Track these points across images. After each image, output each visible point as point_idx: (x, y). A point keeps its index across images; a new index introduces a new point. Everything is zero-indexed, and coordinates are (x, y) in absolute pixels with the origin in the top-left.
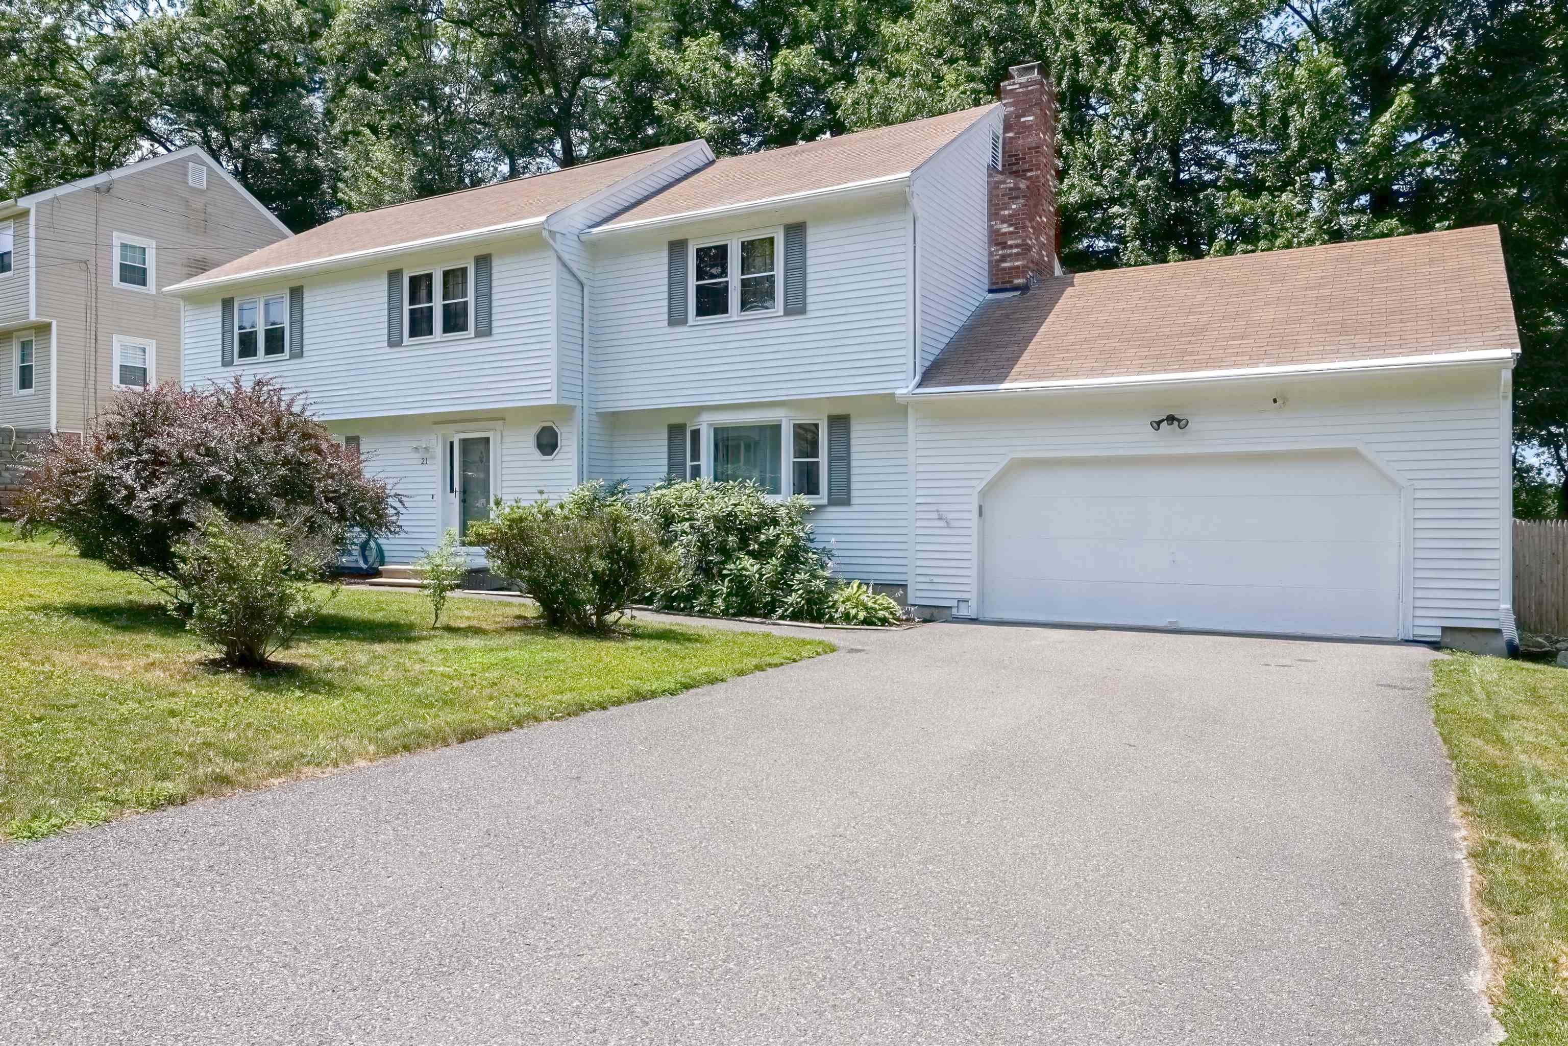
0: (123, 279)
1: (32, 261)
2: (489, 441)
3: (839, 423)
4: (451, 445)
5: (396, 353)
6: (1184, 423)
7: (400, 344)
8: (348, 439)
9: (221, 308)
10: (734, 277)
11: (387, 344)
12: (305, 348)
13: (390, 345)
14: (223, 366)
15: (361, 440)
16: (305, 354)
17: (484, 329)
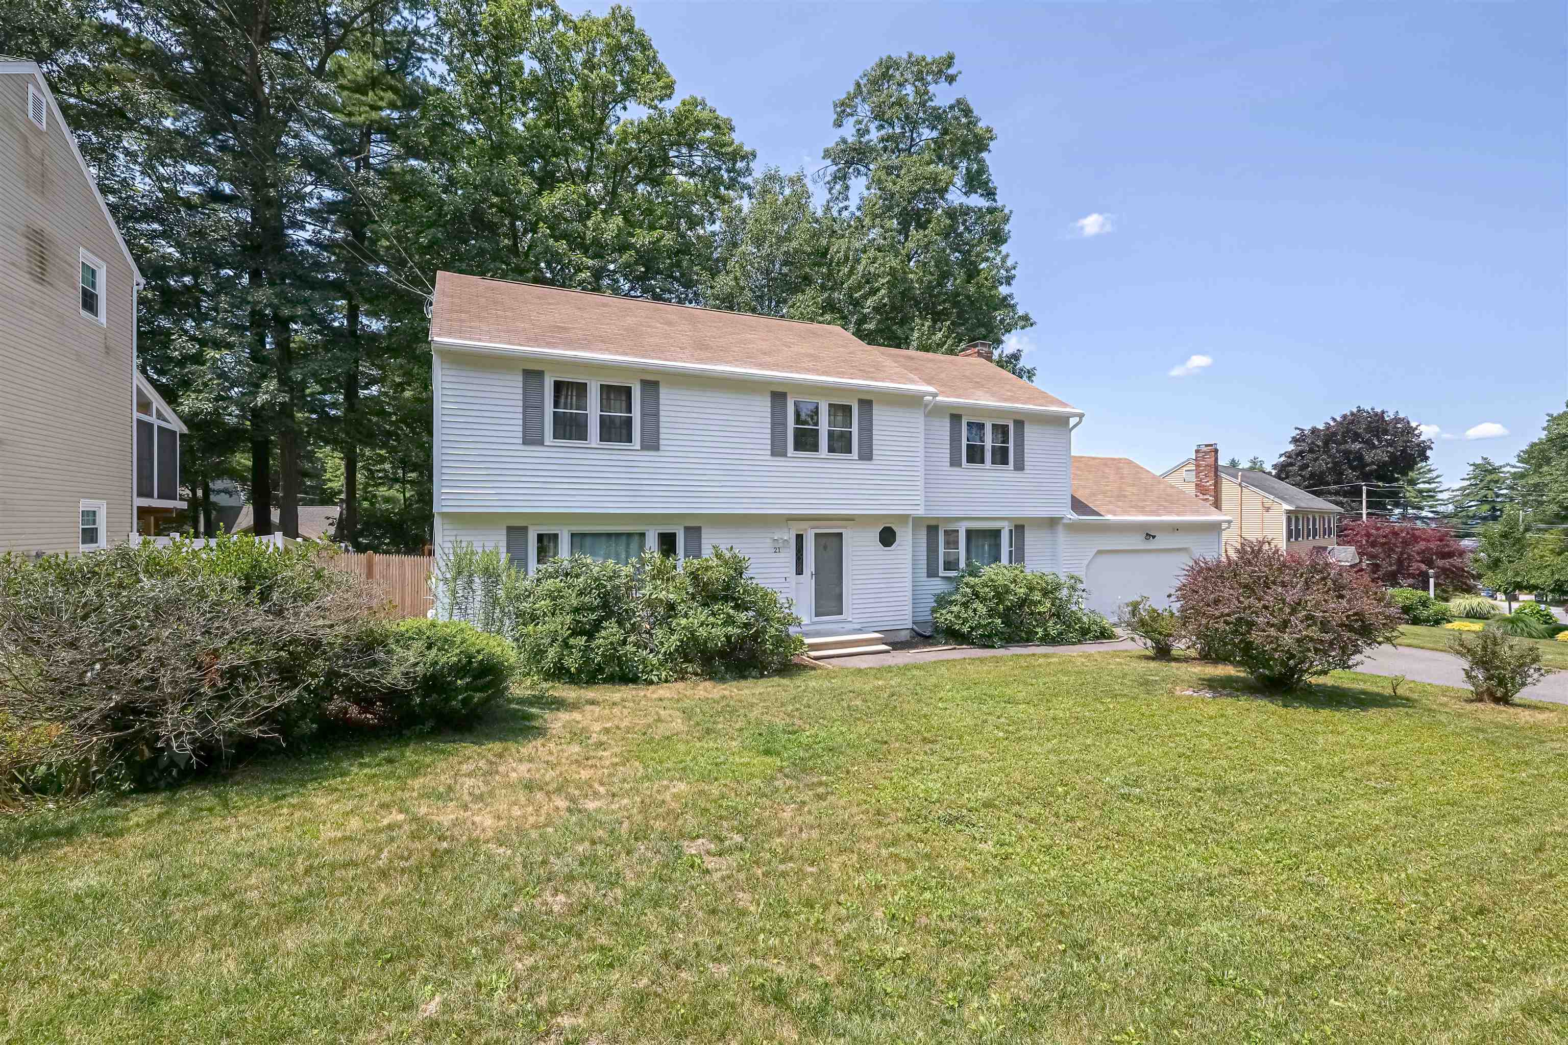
2: (840, 535)
3: (1019, 529)
4: (800, 538)
5: (780, 461)
6: (1154, 537)
7: (785, 455)
8: (687, 529)
9: (521, 379)
10: (988, 443)
11: (769, 452)
12: (661, 442)
13: (773, 454)
14: (524, 443)
15: (703, 531)
16: (662, 448)
17: (866, 455)
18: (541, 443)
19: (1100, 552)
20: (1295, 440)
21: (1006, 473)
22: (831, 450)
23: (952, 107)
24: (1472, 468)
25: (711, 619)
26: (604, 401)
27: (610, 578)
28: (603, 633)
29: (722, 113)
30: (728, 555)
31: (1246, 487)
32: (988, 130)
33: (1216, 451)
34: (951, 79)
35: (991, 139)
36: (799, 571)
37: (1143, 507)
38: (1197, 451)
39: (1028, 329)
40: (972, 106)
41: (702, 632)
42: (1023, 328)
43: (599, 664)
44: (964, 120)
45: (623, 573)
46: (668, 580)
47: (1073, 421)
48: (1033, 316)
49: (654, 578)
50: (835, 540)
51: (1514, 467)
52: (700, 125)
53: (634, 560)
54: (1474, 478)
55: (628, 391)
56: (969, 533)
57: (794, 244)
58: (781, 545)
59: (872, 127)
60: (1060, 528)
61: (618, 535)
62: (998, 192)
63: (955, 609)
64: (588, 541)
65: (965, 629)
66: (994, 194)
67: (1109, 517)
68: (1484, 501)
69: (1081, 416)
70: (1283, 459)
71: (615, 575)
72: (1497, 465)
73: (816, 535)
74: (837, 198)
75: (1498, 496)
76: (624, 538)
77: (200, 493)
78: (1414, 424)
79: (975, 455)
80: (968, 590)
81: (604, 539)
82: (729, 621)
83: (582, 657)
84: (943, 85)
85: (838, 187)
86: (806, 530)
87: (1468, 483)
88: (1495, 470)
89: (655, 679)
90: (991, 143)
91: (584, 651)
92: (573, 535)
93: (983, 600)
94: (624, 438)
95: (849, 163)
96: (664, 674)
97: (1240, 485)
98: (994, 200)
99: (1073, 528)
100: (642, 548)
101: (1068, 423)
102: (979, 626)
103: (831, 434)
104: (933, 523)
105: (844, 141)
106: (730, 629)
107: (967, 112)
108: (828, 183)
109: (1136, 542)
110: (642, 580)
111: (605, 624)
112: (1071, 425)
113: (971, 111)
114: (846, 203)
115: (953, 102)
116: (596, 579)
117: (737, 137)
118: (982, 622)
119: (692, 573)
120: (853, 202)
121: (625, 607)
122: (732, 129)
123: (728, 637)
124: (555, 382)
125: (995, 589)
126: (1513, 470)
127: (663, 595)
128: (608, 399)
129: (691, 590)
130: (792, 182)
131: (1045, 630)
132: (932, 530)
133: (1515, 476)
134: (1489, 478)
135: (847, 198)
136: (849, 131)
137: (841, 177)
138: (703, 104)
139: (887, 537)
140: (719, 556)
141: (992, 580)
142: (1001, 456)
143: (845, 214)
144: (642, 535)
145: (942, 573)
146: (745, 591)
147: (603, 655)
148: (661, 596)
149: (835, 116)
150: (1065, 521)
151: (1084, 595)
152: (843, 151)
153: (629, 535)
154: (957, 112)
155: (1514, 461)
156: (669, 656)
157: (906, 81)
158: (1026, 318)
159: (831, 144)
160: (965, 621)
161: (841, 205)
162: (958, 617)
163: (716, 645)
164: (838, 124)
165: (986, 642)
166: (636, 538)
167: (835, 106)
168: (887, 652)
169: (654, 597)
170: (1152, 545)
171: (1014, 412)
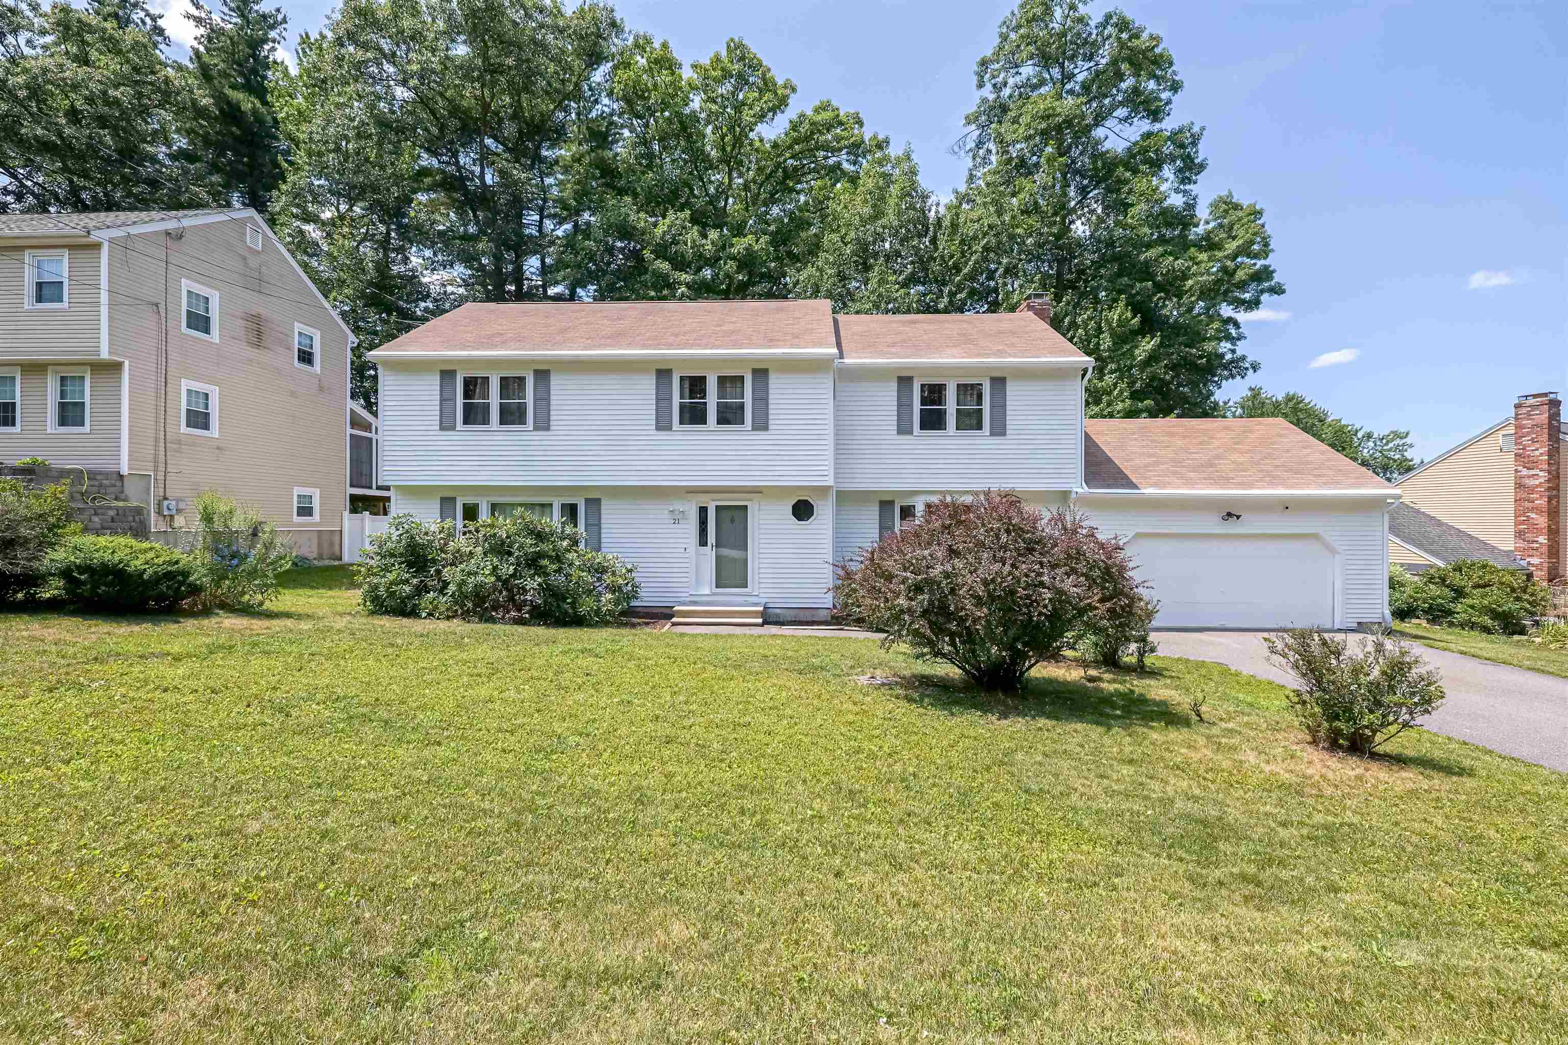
0: (189, 326)
1: (104, 297)
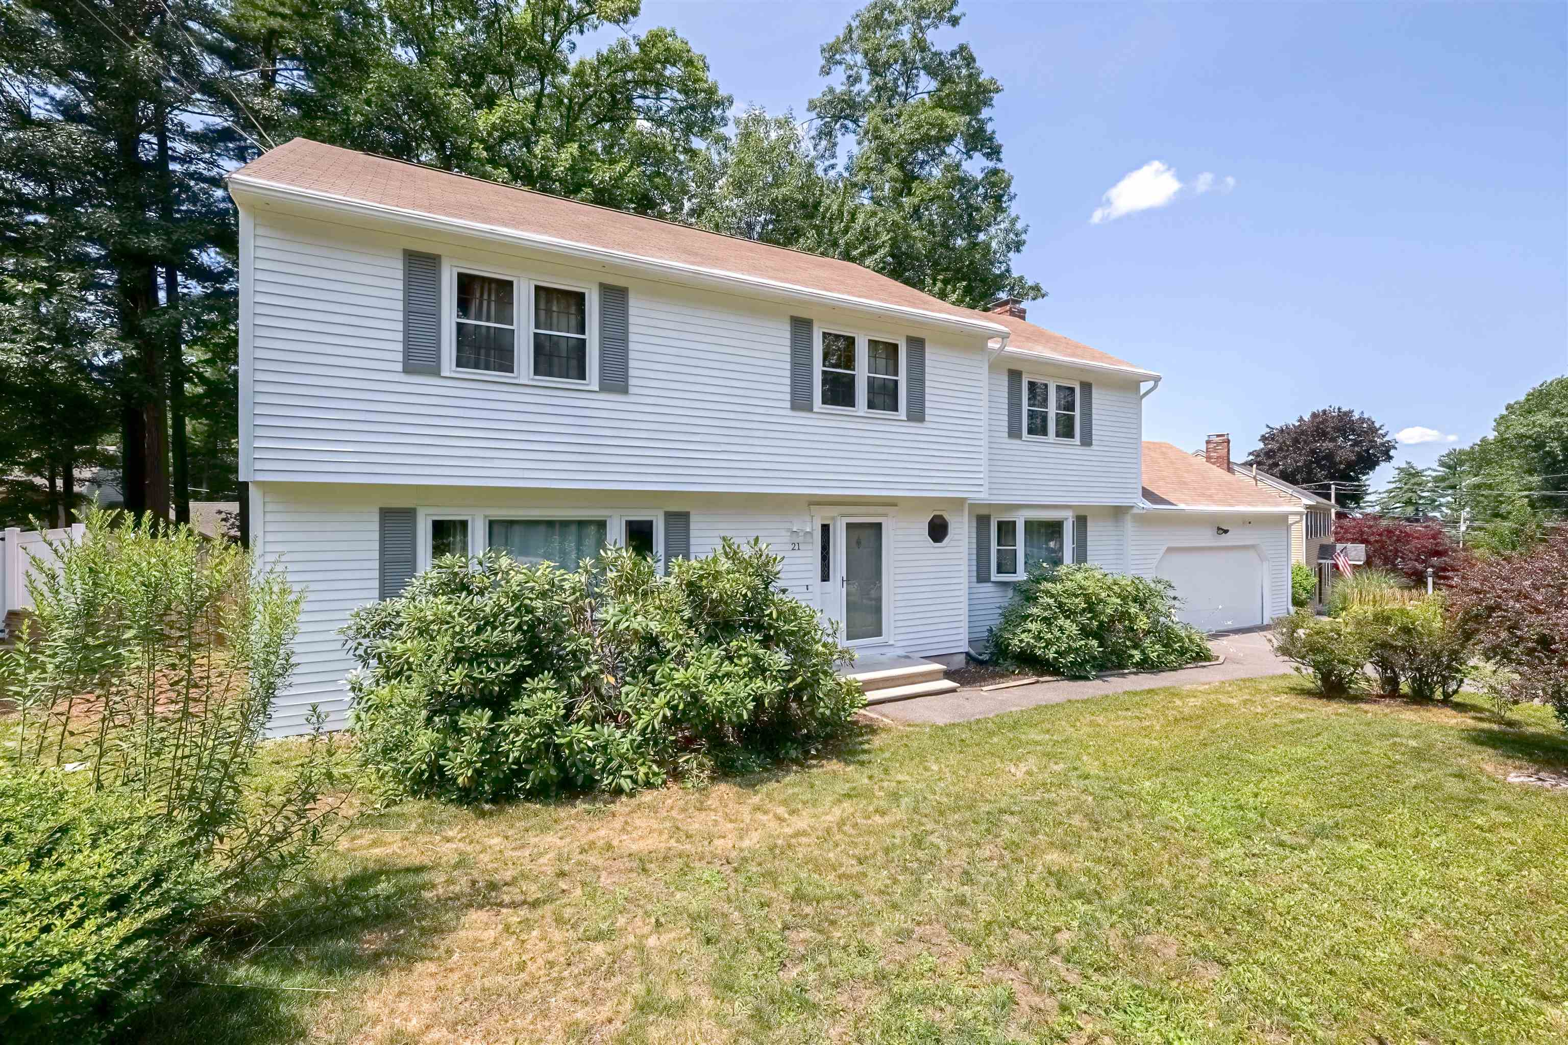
2: (879, 525)
3: (1081, 522)
4: (825, 529)
5: (801, 417)
6: (1226, 531)
7: (810, 409)
8: (669, 516)
9: (400, 265)
10: (1052, 410)
11: (788, 405)
12: (632, 381)
13: (794, 407)
14: (407, 370)
15: (693, 518)
16: (632, 390)
17: (917, 414)
18: (435, 371)
19: (1170, 550)
20: (1264, 439)
21: (1071, 448)
22: (871, 405)
23: (953, 55)
24: (1397, 472)
25: (727, 667)
26: (542, 314)
27: (543, 595)
28: (526, 703)
29: (697, 50)
30: (746, 552)
31: (1261, 480)
32: (993, 81)
33: (1228, 442)
34: (954, 21)
35: (997, 90)
36: (825, 577)
37: (1211, 496)
38: (1208, 442)
39: (1040, 300)
40: (975, 55)
41: (714, 695)
42: (1034, 299)
43: (517, 761)
44: (964, 72)
45: (567, 585)
46: (645, 594)
47: (1144, 387)
48: (1044, 288)
49: (621, 591)
50: (871, 532)
51: (1435, 470)
52: (671, 58)
53: (588, 561)
54: (1400, 481)
55: (579, 298)
56: (1028, 524)
57: (784, 190)
58: (800, 539)
59: (865, 75)
60: (1128, 518)
61: (565, 524)
62: (1003, 150)
63: (1033, 626)
64: (517, 533)
65: (1051, 655)
66: (998, 153)
67: (1182, 506)
68: (1409, 502)
69: (1157, 379)
70: (1251, 457)
71: (555, 587)
72: (1419, 468)
73: (849, 526)
74: (823, 156)
75: (1421, 498)
76: (573, 529)
77: (59, 483)
78: (1377, 425)
79: (1038, 427)
80: (1051, 601)
81: (542, 529)
82: (759, 669)
83: (483, 751)
84: (945, 27)
85: (824, 143)
86: (833, 518)
87: (1394, 485)
88: (1417, 474)
89: (626, 784)
90: (996, 96)
91: (486, 741)
92: (491, 524)
93: (1069, 614)
94: (573, 372)
95: (836, 118)
96: (643, 770)
97: (1255, 478)
98: (999, 160)
99: (1145, 520)
100: (601, 543)
101: (1138, 388)
102: (1070, 650)
103: (871, 382)
104: (984, 512)
105: (831, 90)
106: (759, 682)
107: (970, 60)
108: (813, 138)
109: (1207, 538)
110: (600, 595)
111: (530, 683)
112: (1142, 392)
113: (974, 60)
114: (832, 162)
115: (955, 47)
116: (516, 597)
117: (711, 77)
118: (1074, 645)
119: (690, 584)
120: (841, 161)
121: (571, 646)
122: (706, 68)
123: (759, 700)
124: (461, 276)
125: (1087, 598)
126: (1434, 474)
127: (638, 623)
128: (549, 311)
129: (687, 614)
130: (780, 125)
131: (1143, 652)
132: (982, 521)
133: (1436, 479)
134: (1413, 481)
135: (833, 156)
136: (838, 80)
137: (826, 133)
138: (673, 35)
139: (938, 530)
140: (733, 555)
141: (1081, 588)
142: (1066, 429)
143: (832, 173)
144: (601, 525)
145: (995, 577)
146: (780, 613)
147: (525, 747)
148: (635, 625)
149: (823, 62)
150: (1135, 511)
151: (1176, 603)
152: (830, 102)
153: (582, 524)
154: (958, 61)
155: (1435, 465)
156: (649, 738)
157: (906, 18)
158: (1036, 288)
159: (817, 95)
160: (1049, 643)
161: (827, 163)
162: (1038, 638)
163: (740, 716)
164: (825, 71)
165: (1076, 673)
166: (592, 529)
167: (823, 50)
168: (953, 690)
169: (622, 626)
170: (1225, 540)
171: (1082, 370)
